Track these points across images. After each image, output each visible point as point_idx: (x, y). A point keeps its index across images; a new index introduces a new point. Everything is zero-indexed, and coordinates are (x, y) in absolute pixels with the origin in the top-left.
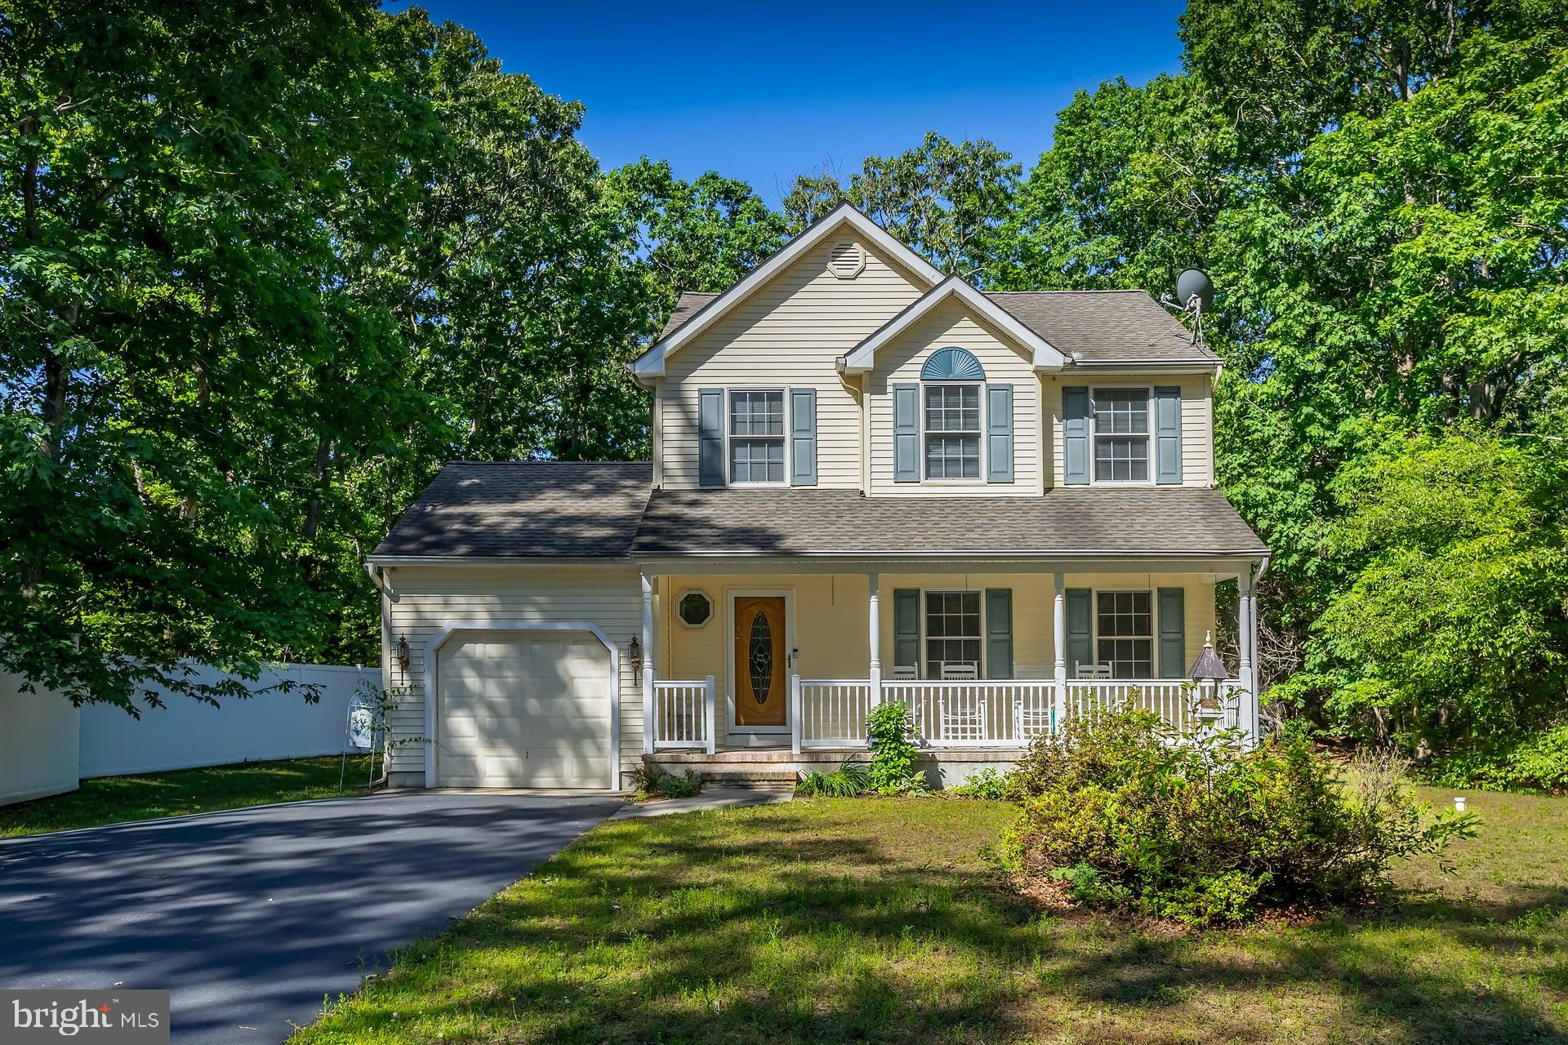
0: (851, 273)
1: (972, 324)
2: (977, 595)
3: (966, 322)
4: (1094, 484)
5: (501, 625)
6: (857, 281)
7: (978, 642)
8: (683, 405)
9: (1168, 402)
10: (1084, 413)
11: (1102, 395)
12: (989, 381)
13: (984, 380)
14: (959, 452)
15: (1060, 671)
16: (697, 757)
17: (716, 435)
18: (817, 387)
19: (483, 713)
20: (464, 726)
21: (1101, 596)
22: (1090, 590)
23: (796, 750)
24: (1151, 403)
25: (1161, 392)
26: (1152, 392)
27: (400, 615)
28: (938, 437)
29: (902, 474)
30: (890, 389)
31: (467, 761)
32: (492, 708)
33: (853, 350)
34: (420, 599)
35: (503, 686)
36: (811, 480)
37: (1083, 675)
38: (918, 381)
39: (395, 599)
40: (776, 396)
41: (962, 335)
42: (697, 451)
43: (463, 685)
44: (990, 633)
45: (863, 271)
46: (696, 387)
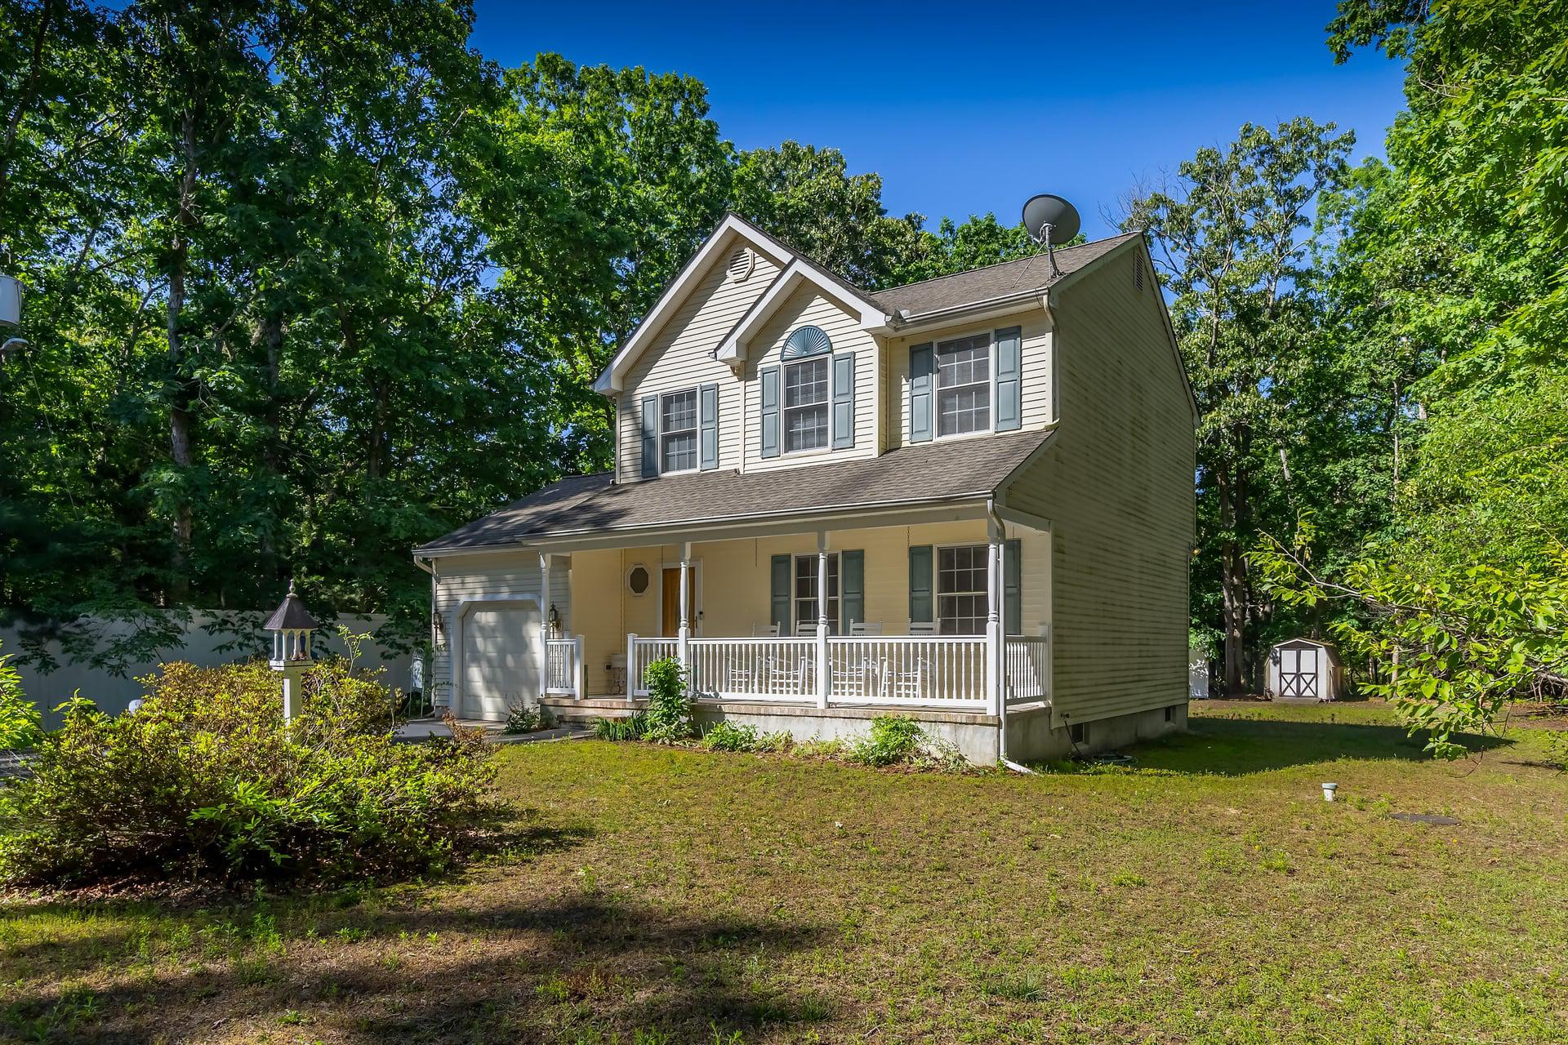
0: (742, 276)
1: (823, 301)
2: (836, 556)
3: (819, 300)
4: (937, 440)
5: (488, 598)
6: (749, 282)
7: (837, 601)
8: (633, 414)
9: (1007, 344)
10: (929, 369)
11: (945, 348)
12: (835, 352)
13: (831, 351)
14: (813, 424)
15: (821, 629)
16: (567, 702)
17: (653, 434)
18: (720, 382)
19: (484, 664)
20: (476, 674)
21: (941, 551)
22: (931, 547)
23: (629, 700)
24: (992, 347)
25: (1001, 335)
26: (992, 337)
27: (441, 594)
28: (798, 412)
29: (766, 451)
30: (759, 374)
31: (476, 699)
32: (489, 661)
33: (721, 344)
34: (450, 581)
35: (495, 644)
36: (714, 464)
37: (856, 632)
38: (780, 363)
39: (438, 582)
40: (691, 395)
41: (816, 314)
42: (640, 450)
43: (475, 643)
44: (845, 593)
45: (752, 271)
46: (639, 397)
